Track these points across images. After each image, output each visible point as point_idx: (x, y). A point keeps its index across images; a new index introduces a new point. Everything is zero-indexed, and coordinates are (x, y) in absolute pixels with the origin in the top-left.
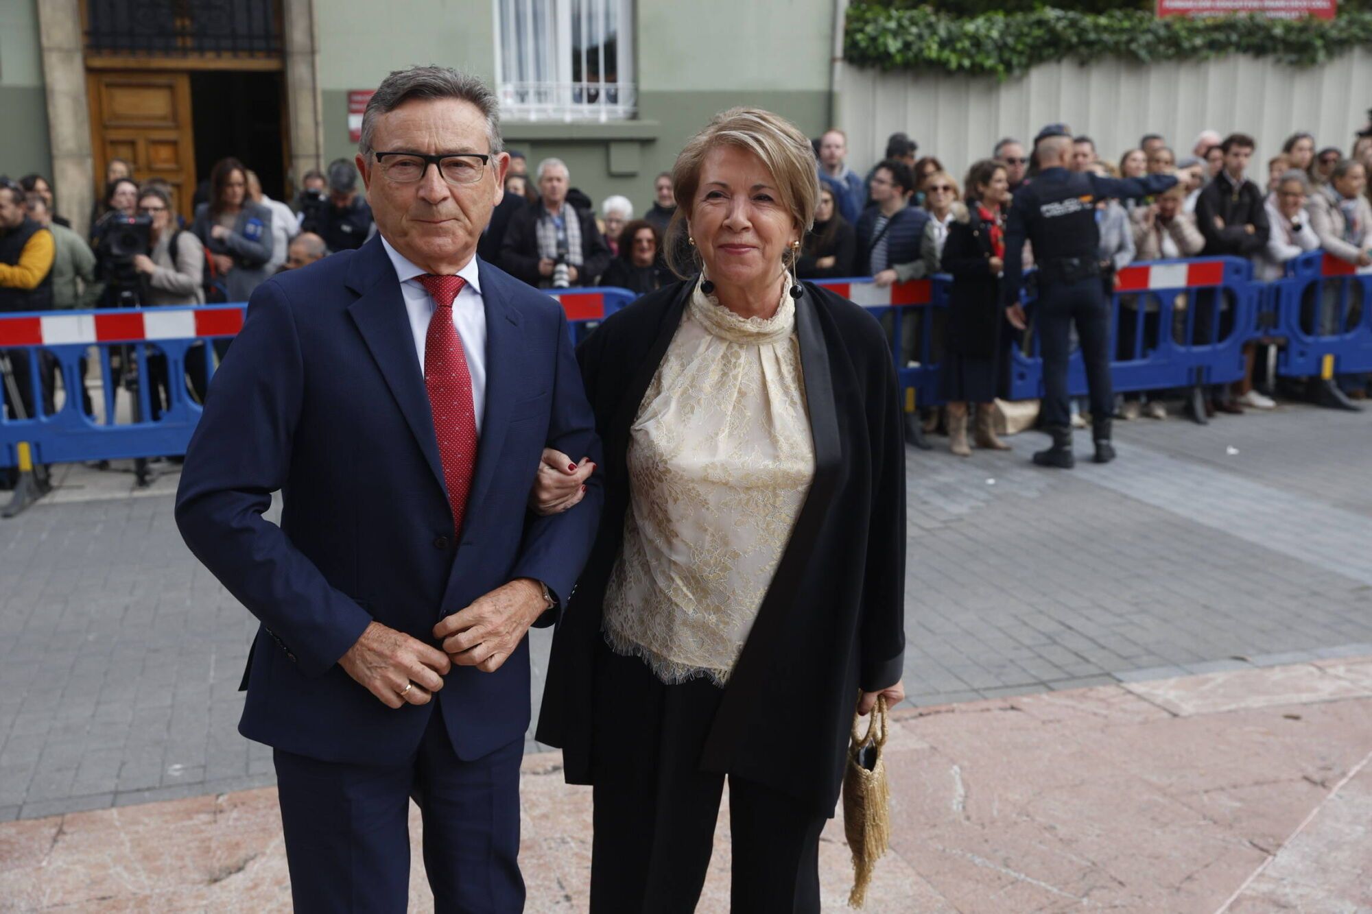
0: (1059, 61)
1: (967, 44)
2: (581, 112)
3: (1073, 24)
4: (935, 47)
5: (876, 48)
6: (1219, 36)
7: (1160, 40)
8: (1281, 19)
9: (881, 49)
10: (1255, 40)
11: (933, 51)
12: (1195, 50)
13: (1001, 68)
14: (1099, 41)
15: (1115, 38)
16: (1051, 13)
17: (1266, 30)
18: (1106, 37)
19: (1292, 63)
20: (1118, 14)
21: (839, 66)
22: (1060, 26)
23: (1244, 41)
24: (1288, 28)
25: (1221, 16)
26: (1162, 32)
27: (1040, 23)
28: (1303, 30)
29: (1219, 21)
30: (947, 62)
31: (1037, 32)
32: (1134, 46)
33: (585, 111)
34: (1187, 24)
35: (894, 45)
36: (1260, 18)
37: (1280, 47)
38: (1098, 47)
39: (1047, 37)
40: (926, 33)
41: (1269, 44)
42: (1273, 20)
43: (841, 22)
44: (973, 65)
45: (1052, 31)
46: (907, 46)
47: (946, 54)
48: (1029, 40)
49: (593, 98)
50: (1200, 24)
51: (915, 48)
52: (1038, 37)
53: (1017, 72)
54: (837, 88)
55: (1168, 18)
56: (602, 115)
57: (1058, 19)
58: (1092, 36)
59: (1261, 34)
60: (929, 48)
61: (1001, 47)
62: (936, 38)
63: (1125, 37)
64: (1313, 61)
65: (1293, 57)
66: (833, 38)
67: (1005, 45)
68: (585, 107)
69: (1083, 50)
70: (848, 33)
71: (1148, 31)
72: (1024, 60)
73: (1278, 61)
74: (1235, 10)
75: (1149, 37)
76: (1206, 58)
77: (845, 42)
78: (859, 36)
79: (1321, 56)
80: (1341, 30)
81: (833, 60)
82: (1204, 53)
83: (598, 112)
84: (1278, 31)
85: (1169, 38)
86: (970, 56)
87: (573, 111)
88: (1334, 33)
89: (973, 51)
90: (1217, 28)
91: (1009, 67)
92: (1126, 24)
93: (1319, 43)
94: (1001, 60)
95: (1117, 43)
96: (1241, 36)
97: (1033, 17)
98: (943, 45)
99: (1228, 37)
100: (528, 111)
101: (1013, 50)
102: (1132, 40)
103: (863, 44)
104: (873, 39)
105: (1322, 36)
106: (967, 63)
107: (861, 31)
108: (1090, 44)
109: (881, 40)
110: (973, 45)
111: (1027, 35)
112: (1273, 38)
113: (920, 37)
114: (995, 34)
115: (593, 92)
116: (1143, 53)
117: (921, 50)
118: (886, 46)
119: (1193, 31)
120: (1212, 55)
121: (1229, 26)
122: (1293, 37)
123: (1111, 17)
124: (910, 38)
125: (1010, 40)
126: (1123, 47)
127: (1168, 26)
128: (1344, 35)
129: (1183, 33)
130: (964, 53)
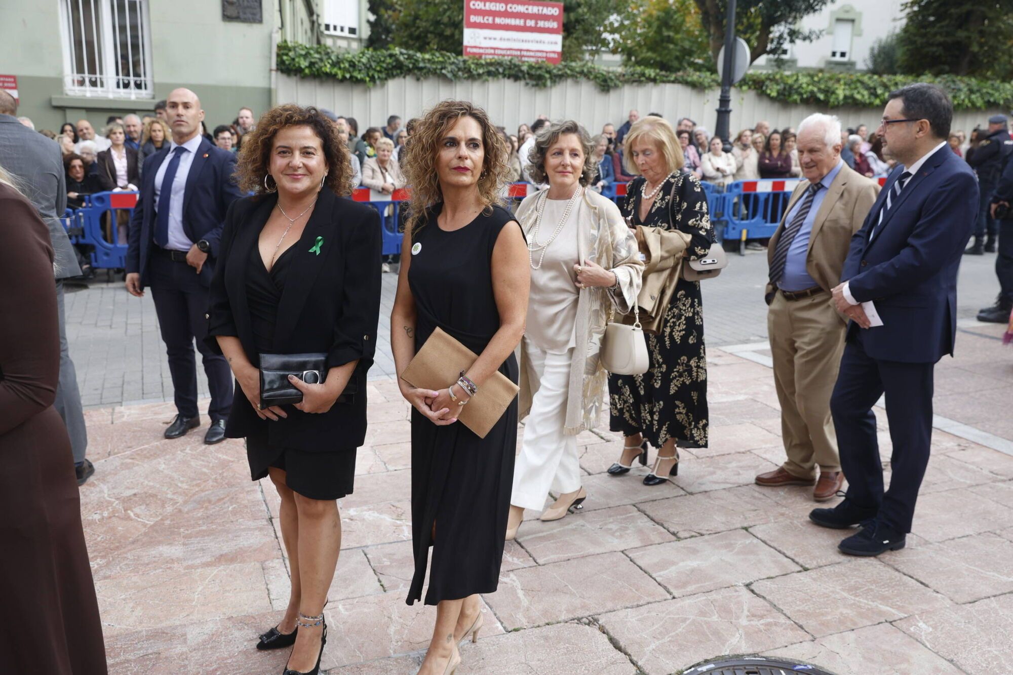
0: (404, 77)
1: (347, 65)
2: (119, 93)
3: (410, 57)
4: (328, 66)
5: (294, 65)
6: (492, 69)
7: (459, 69)
8: (527, 62)
9: (297, 65)
10: (513, 72)
11: (328, 69)
12: (479, 75)
13: (368, 79)
14: (425, 68)
15: (434, 66)
16: (397, 51)
17: (518, 66)
18: (428, 65)
19: (533, 86)
20: (437, 54)
21: (274, 73)
22: (402, 58)
23: (507, 72)
24: (531, 67)
25: (496, 57)
26: (461, 65)
27: (391, 56)
28: (540, 68)
29: (493, 61)
30: (336, 75)
31: (388, 60)
32: (444, 71)
33: (122, 93)
34: (476, 61)
35: (304, 64)
36: (516, 61)
37: (526, 76)
38: (425, 71)
39: (394, 64)
40: (325, 58)
41: (520, 75)
42: (524, 62)
43: (275, 50)
44: (351, 77)
45: (397, 60)
46: (312, 64)
47: (335, 70)
48: (384, 65)
49: (126, 86)
50: (483, 62)
51: (316, 66)
52: (389, 64)
53: (378, 82)
54: (273, 86)
55: (465, 57)
56: (132, 95)
57: (401, 54)
58: (421, 65)
59: (516, 69)
60: (325, 66)
61: (368, 68)
62: (330, 61)
63: (439, 67)
64: (545, 86)
65: (534, 83)
66: (270, 58)
67: (371, 66)
68: (122, 90)
69: (416, 71)
70: (278, 55)
71: (453, 63)
72: (383, 76)
73: (527, 84)
74: (504, 55)
75: (453, 67)
76: (487, 80)
77: (277, 61)
78: (285, 58)
79: (549, 83)
80: (560, 70)
81: (271, 70)
82: (485, 77)
83: (130, 93)
84: (525, 68)
85: (465, 68)
86: (349, 72)
87: (114, 92)
88: (555, 71)
89: (351, 69)
90: (491, 64)
91: (373, 79)
92: (441, 59)
93: (547, 76)
94: (368, 75)
95: (435, 69)
96: (504, 70)
97: (389, 52)
98: (334, 65)
99: (497, 70)
100: (85, 91)
101: (375, 70)
102: (442, 69)
103: (287, 62)
104: (293, 59)
105: (549, 72)
106: (348, 76)
107: (287, 55)
108: (421, 69)
109: (297, 60)
110: (350, 66)
111: (384, 62)
112: (522, 71)
113: (321, 60)
114: (364, 60)
115: (126, 82)
116: (449, 75)
117: (321, 67)
118: (299, 63)
119: (478, 65)
120: (490, 79)
121: (500, 64)
122: (533, 72)
123: (433, 55)
124: (313, 60)
125: (373, 65)
126: (438, 71)
127: (465, 62)
128: (560, 73)
129: (473, 66)
130: (345, 70)
